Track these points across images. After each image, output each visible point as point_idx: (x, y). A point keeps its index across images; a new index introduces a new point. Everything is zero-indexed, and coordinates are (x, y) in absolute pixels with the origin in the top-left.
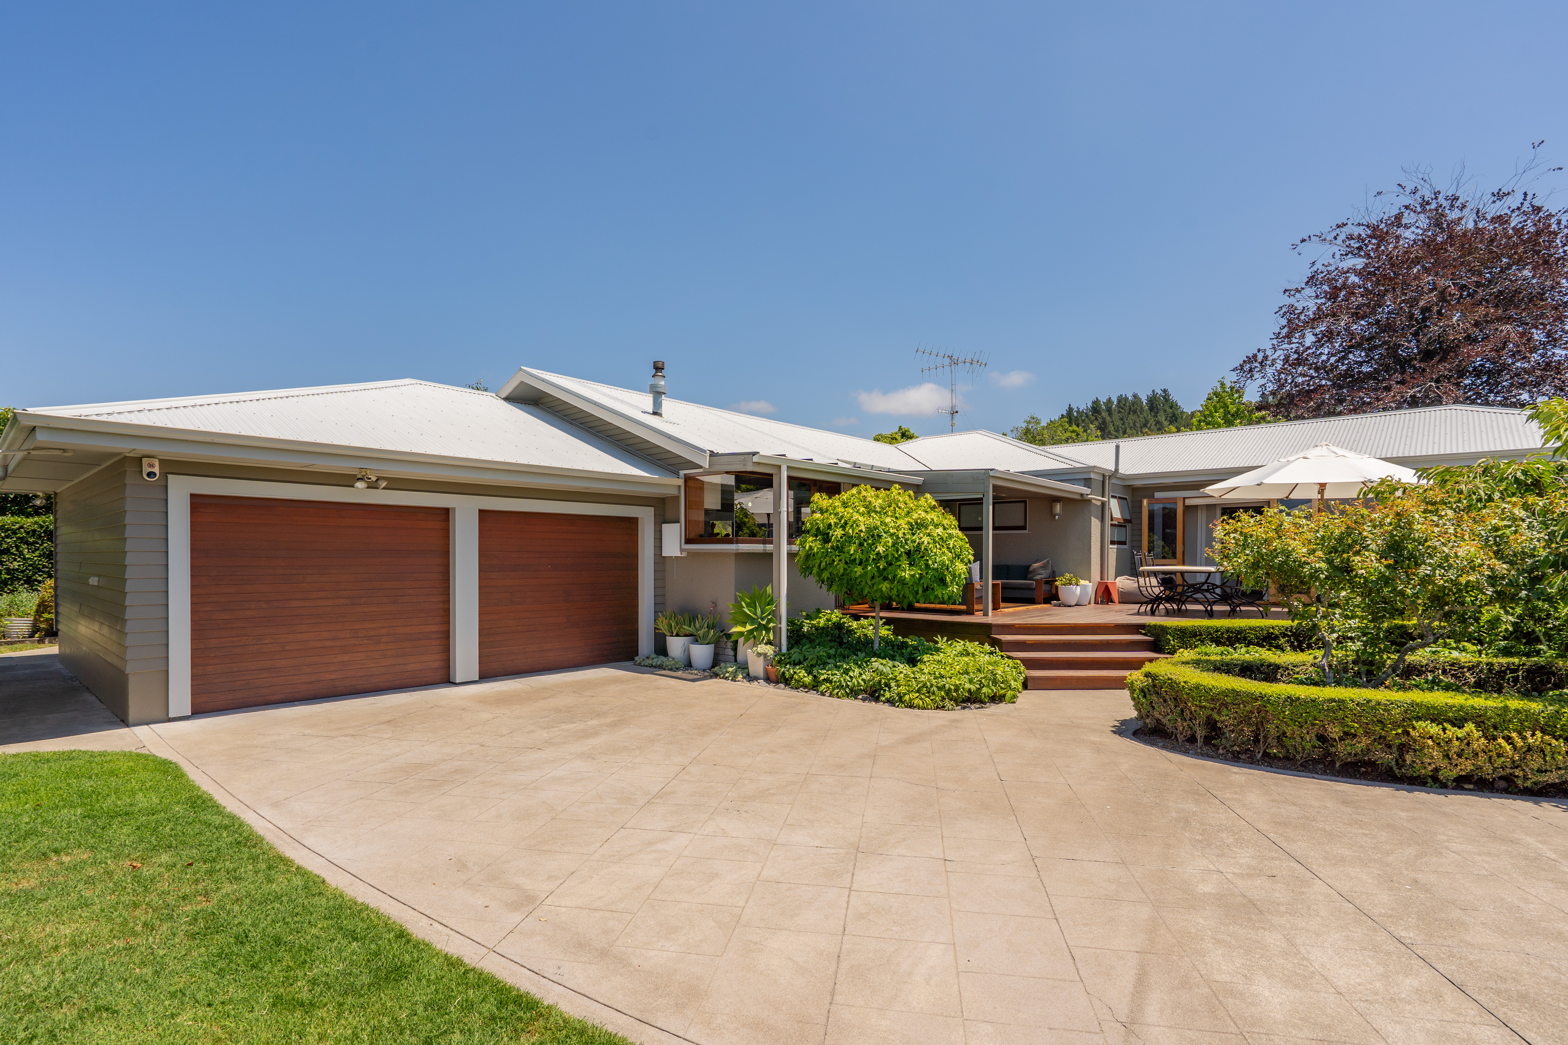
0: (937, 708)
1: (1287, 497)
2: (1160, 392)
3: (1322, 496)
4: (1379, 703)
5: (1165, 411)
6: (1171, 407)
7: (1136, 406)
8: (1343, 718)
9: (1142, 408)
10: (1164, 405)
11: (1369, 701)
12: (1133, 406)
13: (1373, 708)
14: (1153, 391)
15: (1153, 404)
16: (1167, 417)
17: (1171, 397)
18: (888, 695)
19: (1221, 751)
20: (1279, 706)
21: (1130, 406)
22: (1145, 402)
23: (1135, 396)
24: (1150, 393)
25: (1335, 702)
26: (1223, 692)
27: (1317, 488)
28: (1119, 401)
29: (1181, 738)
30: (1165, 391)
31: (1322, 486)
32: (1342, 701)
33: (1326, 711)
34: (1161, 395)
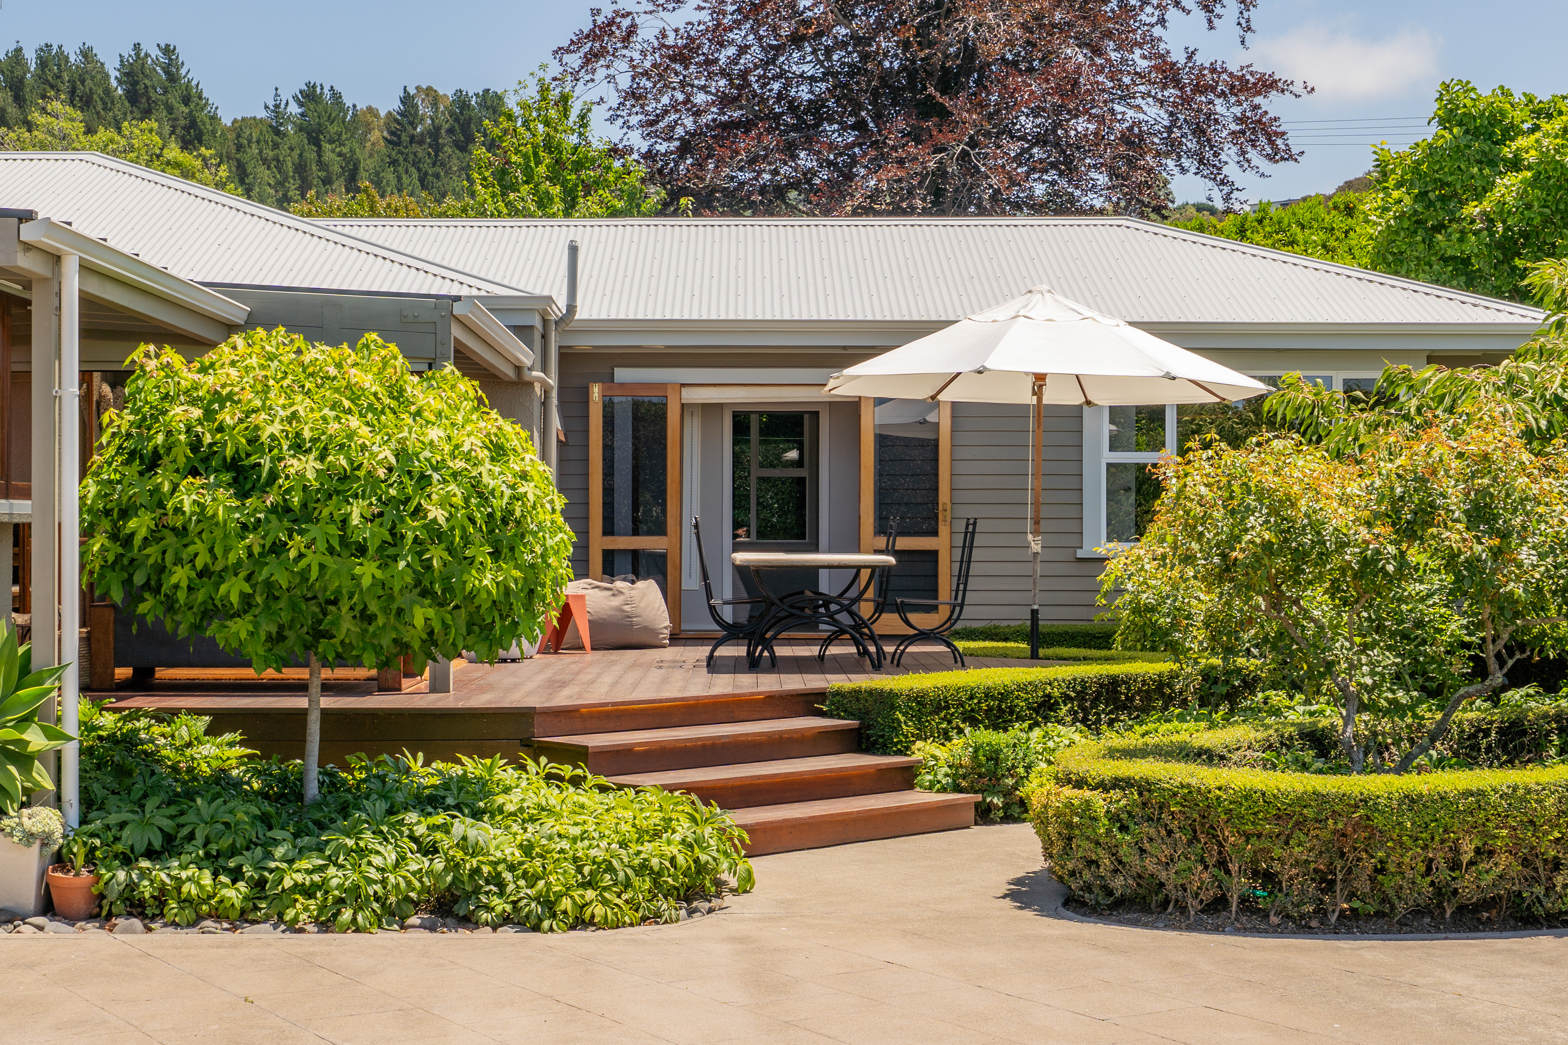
0: (644, 919)
1: (933, 397)
2: (155, 52)
3: (1040, 399)
4: (1528, 791)
5: (170, 109)
6: (186, 101)
7: (88, 82)
8: (1484, 825)
9: (108, 91)
10: (166, 92)
11: (1515, 789)
12: (83, 82)
13: (1523, 799)
14: (137, 47)
15: (136, 83)
16: (174, 127)
17: (183, 71)
18: (500, 905)
19: (1274, 920)
20: (1392, 814)
21: (72, 82)
22: (114, 74)
23: (86, 54)
24: (128, 51)
25: (1472, 795)
26: (1298, 799)
27: (1030, 380)
28: (43, 63)
29: (1193, 905)
30: (168, 51)
31: (1040, 379)
32: (1481, 793)
33: (1461, 812)
34: (156, 62)
